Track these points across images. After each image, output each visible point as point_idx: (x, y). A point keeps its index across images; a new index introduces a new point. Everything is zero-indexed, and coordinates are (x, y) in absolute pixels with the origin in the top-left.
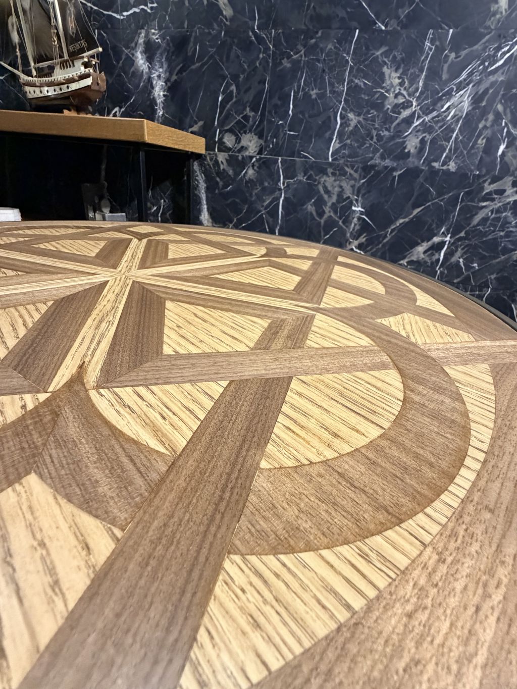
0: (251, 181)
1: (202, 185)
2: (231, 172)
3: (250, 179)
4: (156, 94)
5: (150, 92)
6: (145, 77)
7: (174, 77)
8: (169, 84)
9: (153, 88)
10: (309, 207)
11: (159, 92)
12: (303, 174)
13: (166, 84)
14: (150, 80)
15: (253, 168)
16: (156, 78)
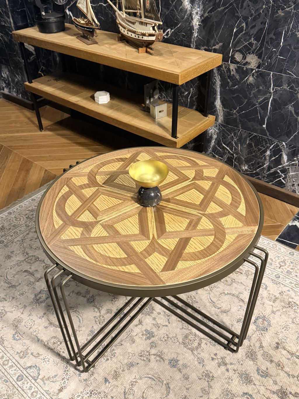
0: (251, 84)
1: (218, 83)
2: (238, 77)
3: (250, 83)
4: (194, 24)
5: (191, 22)
6: (188, 12)
7: (206, 14)
8: (203, 18)
9: (192, 19)
10: (290, 107)
11: (196, 22)
12: (287, 85)
13: (201, 18)
14: (191, 15)
15: (253, 77)
16: (195, 14)
